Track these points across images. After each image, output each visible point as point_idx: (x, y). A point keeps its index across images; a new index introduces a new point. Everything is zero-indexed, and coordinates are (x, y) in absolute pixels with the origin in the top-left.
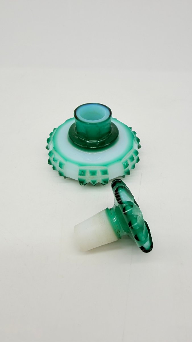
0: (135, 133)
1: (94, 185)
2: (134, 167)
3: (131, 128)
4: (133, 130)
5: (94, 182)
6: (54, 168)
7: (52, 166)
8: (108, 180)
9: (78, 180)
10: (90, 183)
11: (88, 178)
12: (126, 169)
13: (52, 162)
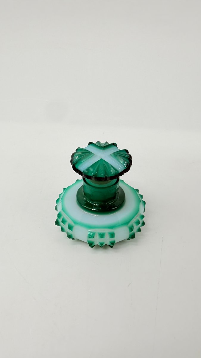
0: (142, 196)
1: (101, 247)
2: (139, 230)
3: (138, 190)
4: (140, 193)
5: (102, 244)
6: (62, 230)
7: (61, 227)
8: (115, 242)
9: (87, 242)
10: (97, 245)
11: (97, 241)
12: (132, 232)
13: (61, 223)
